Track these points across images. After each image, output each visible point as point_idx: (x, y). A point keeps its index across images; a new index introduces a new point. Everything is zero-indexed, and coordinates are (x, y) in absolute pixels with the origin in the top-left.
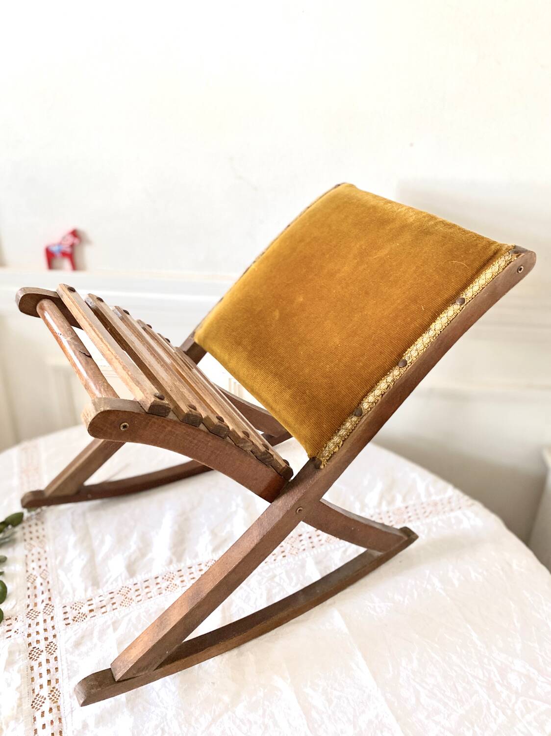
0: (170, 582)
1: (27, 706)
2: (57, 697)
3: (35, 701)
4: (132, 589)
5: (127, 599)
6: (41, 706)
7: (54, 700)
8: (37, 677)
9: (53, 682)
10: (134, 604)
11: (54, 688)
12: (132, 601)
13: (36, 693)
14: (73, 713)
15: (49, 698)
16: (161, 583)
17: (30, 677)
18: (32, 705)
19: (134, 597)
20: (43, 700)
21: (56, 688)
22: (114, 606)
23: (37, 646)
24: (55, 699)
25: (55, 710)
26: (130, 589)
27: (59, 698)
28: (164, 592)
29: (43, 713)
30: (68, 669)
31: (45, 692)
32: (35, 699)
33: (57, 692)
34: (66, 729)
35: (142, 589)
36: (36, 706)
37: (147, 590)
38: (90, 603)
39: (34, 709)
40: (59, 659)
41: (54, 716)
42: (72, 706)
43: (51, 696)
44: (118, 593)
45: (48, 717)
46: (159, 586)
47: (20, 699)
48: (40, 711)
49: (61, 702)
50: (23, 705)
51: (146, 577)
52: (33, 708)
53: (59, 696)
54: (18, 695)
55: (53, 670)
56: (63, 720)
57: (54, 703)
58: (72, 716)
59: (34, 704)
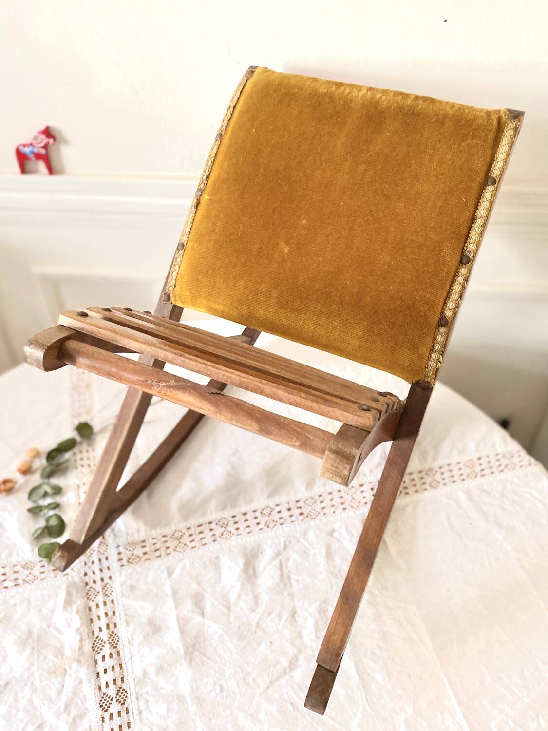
0: (225, 529)
1: (87, 647)
2: (116, 642)
3: (96, 643)
4: (186, 533)
5: (181, 544)
6: (101, 649)
7: (113, 645)
8: (95, 620)
9: (112, 626)
10: (188, 550)
11: (113, 632)
12: (186, 547)
13: (96, 635)
14: (133, 659)
15: (108, 642)
16: (215, 529)
17: (88, 619)
18: (93, 647)
19: (188, 543)
20: (103, 644)
21: (115, 633)
22: (169, 551)
23: (94, 586)
24: (115, 644)
25: (115, 656)
26: (184, 534)
27: (118, 643)
28: (218, 539)
29: (104, 657)
30: (125, 614)
31: (104, 635)
32: (95, 641)
33: (116, 637)
34: (127, 676)
35: (196, 535)
36: (96, 649)
37: (201, 536)
38: (143, 544)
39: (95, 652)
40: (115, 602)
41: (115, 662)
42: (132, 652)
43: (110, 640)
44: (171, 537)
45: (109, 662)
46: (213, 533)
47: (81, 641)
48: (100, 655)
49: (120, 647)
50: (84, 647)
51: (200, 521)
52: (94, 650)
53: (118, 641)
54: (78, 637)
55: (110, 614)
56: (124, 666)
57: (114, 648)
58: (132, 662)
59: (94, 646)
